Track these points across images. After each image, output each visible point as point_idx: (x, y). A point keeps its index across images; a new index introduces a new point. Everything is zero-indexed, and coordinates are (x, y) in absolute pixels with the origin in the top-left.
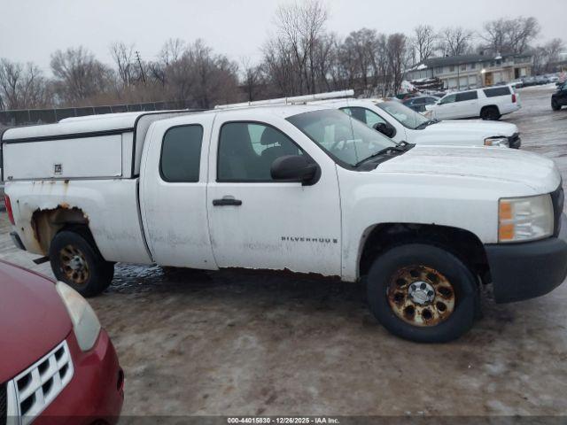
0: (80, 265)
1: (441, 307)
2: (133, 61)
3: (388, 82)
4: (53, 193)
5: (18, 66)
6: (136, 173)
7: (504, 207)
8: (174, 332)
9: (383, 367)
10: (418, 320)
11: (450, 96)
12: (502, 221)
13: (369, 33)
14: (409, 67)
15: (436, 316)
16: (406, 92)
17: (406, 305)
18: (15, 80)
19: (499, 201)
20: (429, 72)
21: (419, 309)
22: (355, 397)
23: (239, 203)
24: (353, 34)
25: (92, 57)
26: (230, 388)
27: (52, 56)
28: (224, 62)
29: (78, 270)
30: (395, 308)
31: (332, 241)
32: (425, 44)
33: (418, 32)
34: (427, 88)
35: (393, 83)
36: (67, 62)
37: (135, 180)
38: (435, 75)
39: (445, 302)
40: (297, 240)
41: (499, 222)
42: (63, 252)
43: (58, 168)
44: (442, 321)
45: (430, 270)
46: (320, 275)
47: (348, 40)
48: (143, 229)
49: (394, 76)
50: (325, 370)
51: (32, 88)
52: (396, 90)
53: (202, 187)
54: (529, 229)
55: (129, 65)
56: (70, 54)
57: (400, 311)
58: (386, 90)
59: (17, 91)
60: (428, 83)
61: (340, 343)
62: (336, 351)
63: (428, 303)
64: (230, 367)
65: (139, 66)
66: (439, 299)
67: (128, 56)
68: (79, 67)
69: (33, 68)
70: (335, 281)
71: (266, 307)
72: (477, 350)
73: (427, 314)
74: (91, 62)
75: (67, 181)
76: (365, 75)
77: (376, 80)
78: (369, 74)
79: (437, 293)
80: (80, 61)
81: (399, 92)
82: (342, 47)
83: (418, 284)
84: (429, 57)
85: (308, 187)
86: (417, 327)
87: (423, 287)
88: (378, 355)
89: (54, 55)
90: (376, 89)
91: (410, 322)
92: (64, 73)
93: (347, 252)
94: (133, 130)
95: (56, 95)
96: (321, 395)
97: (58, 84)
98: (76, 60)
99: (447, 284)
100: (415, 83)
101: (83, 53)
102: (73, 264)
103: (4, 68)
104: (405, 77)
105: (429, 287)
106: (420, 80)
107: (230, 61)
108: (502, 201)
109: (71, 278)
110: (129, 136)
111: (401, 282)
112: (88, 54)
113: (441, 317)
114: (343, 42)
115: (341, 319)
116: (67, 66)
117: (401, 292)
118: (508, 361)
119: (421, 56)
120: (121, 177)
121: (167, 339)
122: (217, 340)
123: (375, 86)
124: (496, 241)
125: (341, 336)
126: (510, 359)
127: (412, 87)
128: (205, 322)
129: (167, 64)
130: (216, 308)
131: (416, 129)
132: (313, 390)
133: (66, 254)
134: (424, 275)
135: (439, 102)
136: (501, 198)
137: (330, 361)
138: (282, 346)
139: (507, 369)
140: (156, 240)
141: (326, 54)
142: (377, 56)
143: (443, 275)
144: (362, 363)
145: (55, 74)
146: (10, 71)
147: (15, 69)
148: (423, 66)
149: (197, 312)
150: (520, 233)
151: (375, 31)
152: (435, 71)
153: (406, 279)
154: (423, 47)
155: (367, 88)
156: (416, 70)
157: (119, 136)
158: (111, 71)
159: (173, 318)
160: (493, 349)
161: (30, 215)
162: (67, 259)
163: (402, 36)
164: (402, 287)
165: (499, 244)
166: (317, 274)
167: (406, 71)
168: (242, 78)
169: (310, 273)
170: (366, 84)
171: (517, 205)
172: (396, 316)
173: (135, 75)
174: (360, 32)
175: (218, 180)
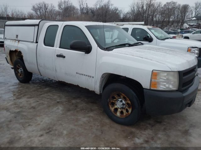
0: (22, 71)
1: (127, 111)
2: (85, 6)
3: (178, 23)
4: (15, 45)
5: (48, 5)
6: (37, 41)
7: (154, 74)
8: (39, 100)
9: (97, 130)
10: (118, 114)
11: (198, 31)
12: (153, 80)
13: (174, 3)
14: (189, 18)
15: (125, 114)
16: (185, 28)
17: (115, 107)
18: (46, 9)
19: (152, 71)
20: (197, 21)
21: (119, 110)
22: (77, 139)
23: (64, 57)
24: (167, 3)
25: (71, 4)
26: (39, 124)
27: (59, 2)
28: (117, 10)
29: (21, 73)
30: (111, 107)
31: (92, 77)
32: (198, 10)
33: (196, 4)
34: (195, 27)
35: (180, 24)
36: (63, 5)
37: (36, 44)
38: (199, 22)
39: (128, 109)
40: (81, 74)
41: (151, 80)
42: (17, 66)
43: (17, 36)
44: (126, 117)
45: (124, 95)
46: (88, 89)
47: (165, 5)
48: (37, 62)
49: (181, 21)
50: (76, 125)
51: (51, 13)
52: (181, 27)
53: (54, 49)
54: (165, 86)
55: (83, 8)
56: (65, 2)
57: (112, 109)
58: (177, 26)
59: (46, 13)
60: (195, 25)
61: (89, 117)
62: (85, 120)
63: (123, 108)
64: (45, 117)
65: (87, 9)
66: (127, 108)
67: (84, 4)
68: (67, 7)
69: (53, 6)
70: (93, 93)
71: (75, 98)
72: (138, 131)
73: (122, 113)
74: (71, 6)
75: (19, 41)
76: (169, 19)
77: (173, 22)
78: (171, 20)
79: (127, 105)
80: (67, 5)
81: (182, 28)
82: (162, 8)
83: (120, 100)
84: (199, 15)
85: (86, 54)
86: (117, 117)
87: (121, 101)
88: (98, 124)
89: (60, 2)
90: (172, 26)
91: (115, 115)
92: (62, 9)
93: (96, 82)
94: (38, 25)
95: (58, 16)
96: (67, 135)
97: (59, 12)
98: (66, 4)
99: (129, 102)
100: (190, 25)
101: (69, 2)
102: (20, 71)
103: (43, 5)
104: (186, 22)
105: (124, 102)
106: (192, 24)
107: (119, 9)
108: (154, 71)
109: (19, 76)
110: (37, 27)
111: (114, 98)
112: (70, 3)
113: (126, 115)
114: (163, 6)
115: (97, 108)
116: (63, 6)
117: (114, 101)
118: (146, 139)
119: (195, 14)
120: (33, 42)
121: (34, 102)
122: (50, 106)
123: (172, 24)
124: (149, 88)
125: (91, 114)
126: (147, 138)
127: (188, 26)
128: (51, 99)
129: (97, 8)
130: (58, 95)
131: (161, 40)
132: (65, 132)
133: (18, 67)
134: (122, 97)
135: (193, 33)
136: (153, 70)
137: (80, 122)
138: (69, 113)
139: (143, 142)
140: (40, 66)
141: (156, 10)
142: (176, 12)
143: (128, 98)
144: (91, 126)
145: (59, 9)
146: (45, 6)
147: (47, 5)
148: (194, 19)
149: (51, 95)
150: (161, 86)
151: (177, 3)
152: (199, 21)
153: (116, 97)
154: (197, 11)
155: (169, 25)
156: (191, 20)
157: (34, 27)
158: (78, 9)
159: (42, 96)
160: (144, 133)
161: (9, 52)
162: (18, 69)
163: (188, 6)
164: (114, 100)
165: (150, 90)
166: (87, 89)
167: (187, 20)
168: (122, 16)
169: (85, 88)
170: (169, 24)
171: (161, 74)
172: (111, 111)
173: (85, 11)
174: (170, 3)
175: (60, 47)
